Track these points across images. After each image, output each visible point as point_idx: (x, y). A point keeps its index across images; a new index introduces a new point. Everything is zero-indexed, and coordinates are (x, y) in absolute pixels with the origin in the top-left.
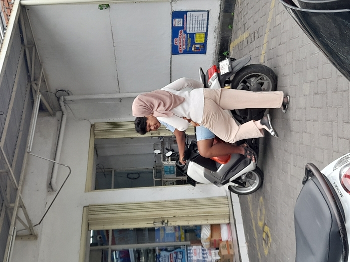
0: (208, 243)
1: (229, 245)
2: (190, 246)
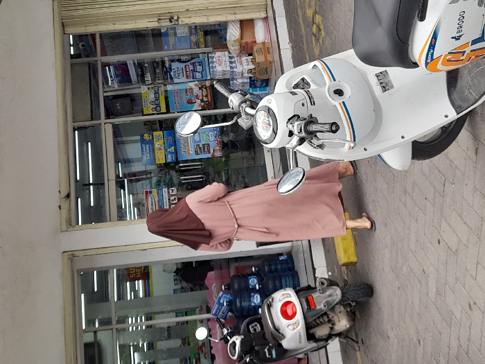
0: (237, 48)
1: (266, 49)
2: (210, 53)
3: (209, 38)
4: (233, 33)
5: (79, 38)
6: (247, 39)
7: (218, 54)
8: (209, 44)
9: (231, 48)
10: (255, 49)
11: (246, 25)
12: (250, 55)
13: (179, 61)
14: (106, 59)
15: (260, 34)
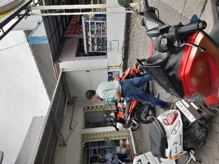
1: (129, 146)
2: (116, 147)
3: (115, 143)
4: (121, 142)
5: (86, 143)
6: (124, 143)
7: (118, 147)
8: (115, 144)
9: (121, 146)
10: (126, 146)
11: (124, 140)
12: (125, 147)
13: (108, 149)
14: (91, 148)
15: (127, 142)
